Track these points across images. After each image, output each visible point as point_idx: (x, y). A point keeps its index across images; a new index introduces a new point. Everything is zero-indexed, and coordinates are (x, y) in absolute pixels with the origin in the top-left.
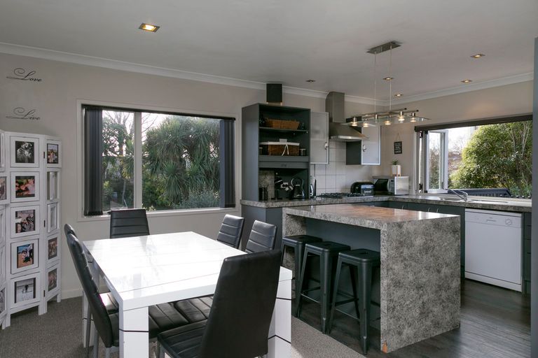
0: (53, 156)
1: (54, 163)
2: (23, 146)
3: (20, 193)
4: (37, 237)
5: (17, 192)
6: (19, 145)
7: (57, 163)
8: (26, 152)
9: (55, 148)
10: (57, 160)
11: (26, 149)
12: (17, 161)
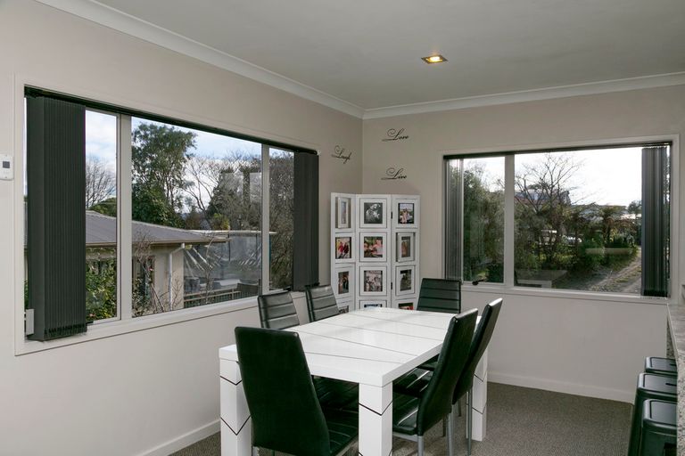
0: (406, 217)
1: (408, 222)
2: (372, 207)
3: (368, 254)
4: (384, 298)
5: (365, 252)
6: (367, 206)
7: (413, 223)
8: (375, 213)
9: (410, 208)
10: (413, 219)
11: (374, 210)
12: (366, 221)
